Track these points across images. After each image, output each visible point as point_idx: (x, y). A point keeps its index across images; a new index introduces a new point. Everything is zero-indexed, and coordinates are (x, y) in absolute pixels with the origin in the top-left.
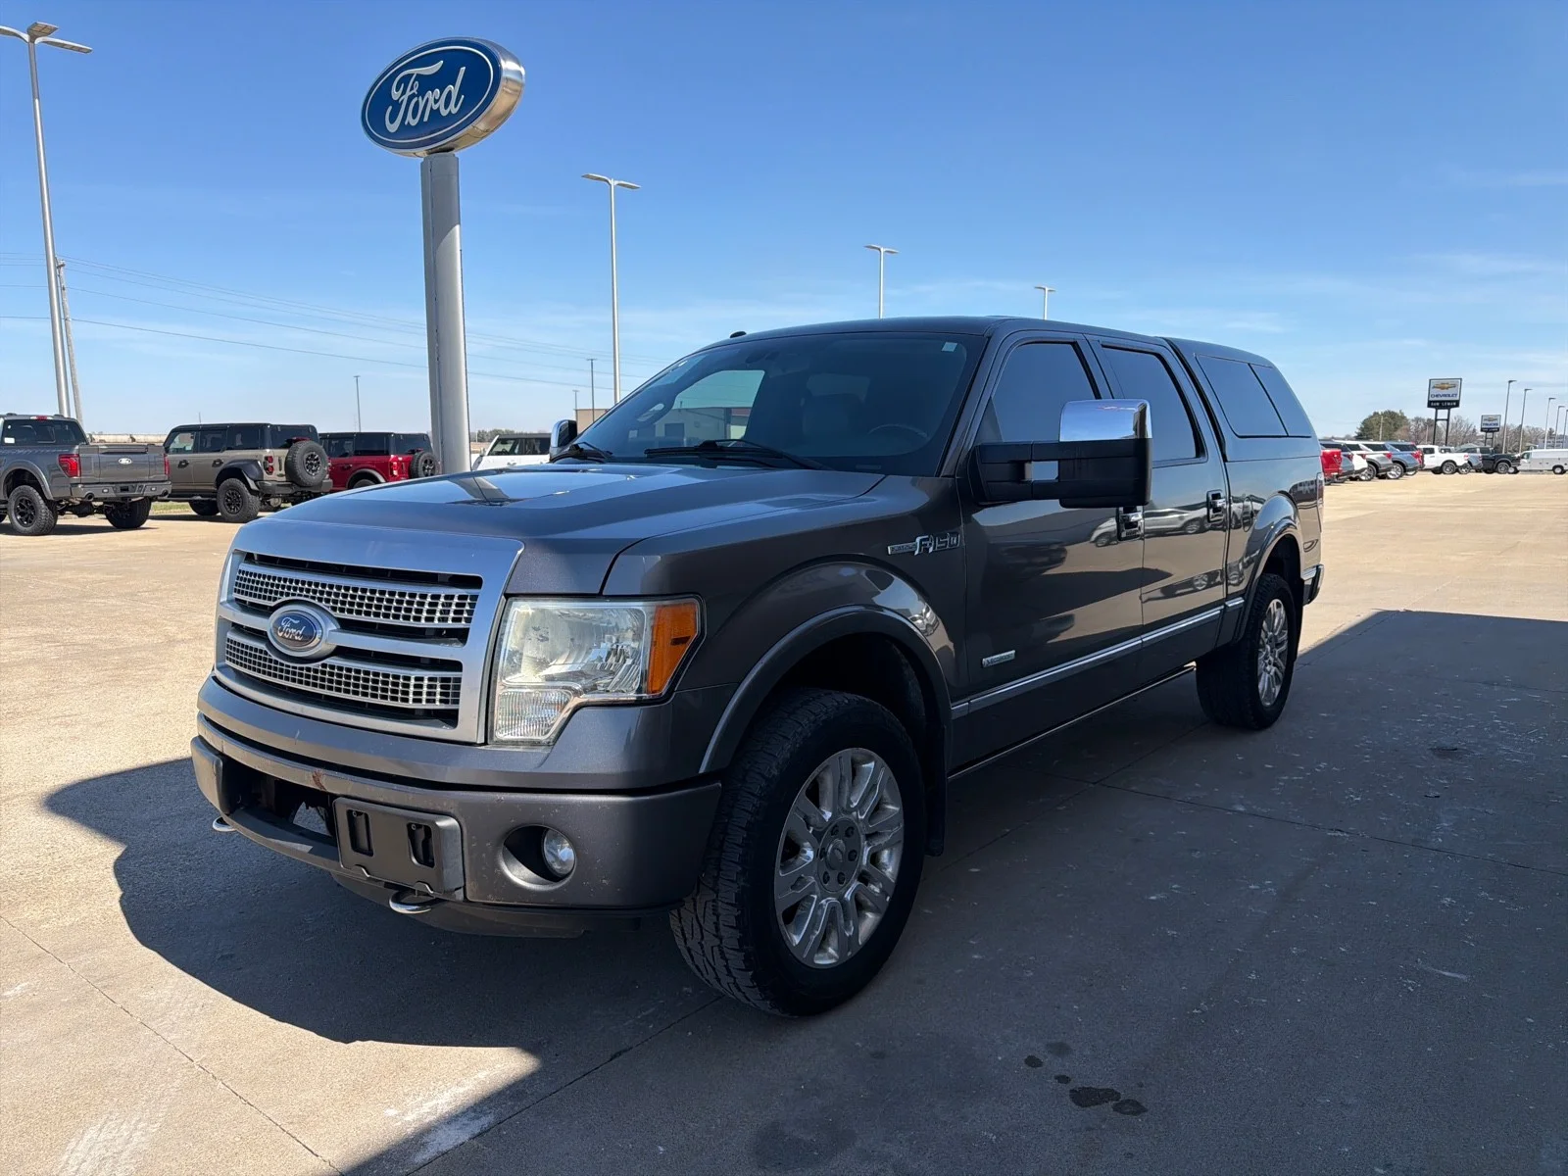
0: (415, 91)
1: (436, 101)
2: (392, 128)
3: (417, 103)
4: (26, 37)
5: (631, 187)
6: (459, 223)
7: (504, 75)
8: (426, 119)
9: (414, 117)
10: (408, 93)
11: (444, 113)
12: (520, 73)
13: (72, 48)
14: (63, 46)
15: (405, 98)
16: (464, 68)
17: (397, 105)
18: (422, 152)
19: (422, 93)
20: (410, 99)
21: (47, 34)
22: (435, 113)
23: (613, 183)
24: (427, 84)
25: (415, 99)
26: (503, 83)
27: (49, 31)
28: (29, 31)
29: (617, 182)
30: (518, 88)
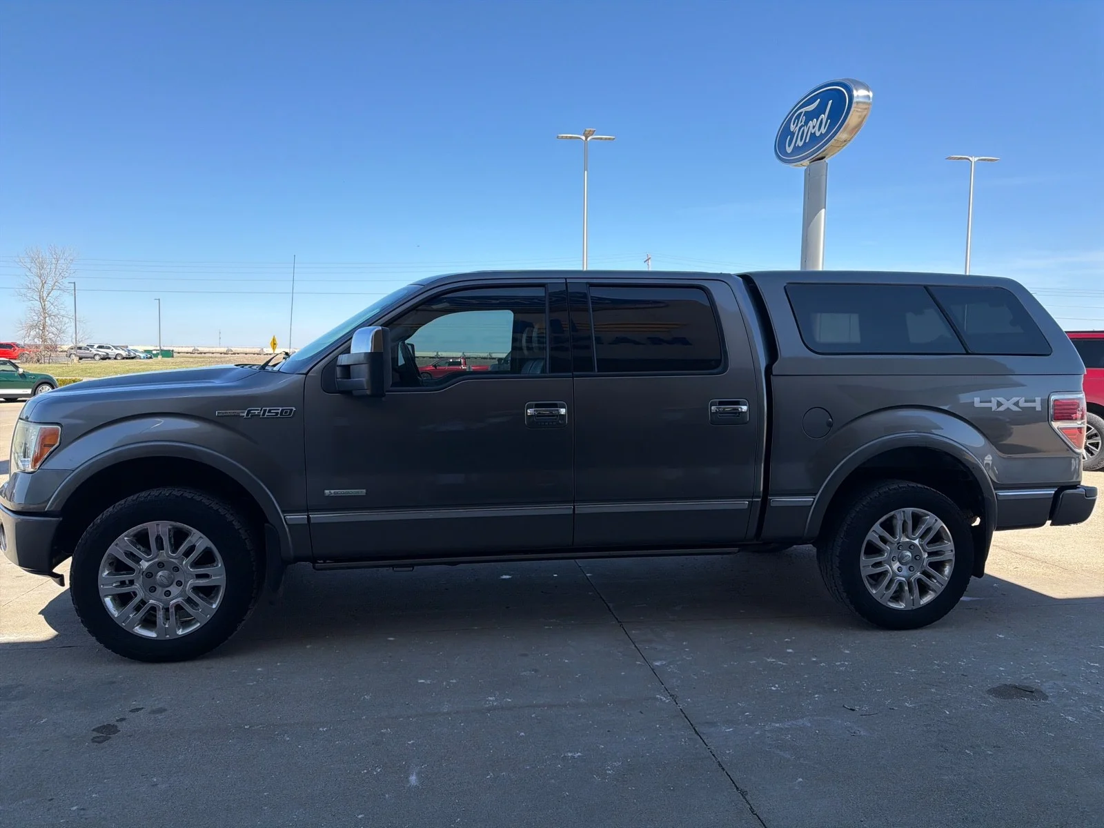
0: (803, 123)
1: (814, 127)
2: (789, 150)
3: (804, 130)
4: (584, 138)
5: (991, 160)
6: (825, 208)
7: (855, 100)
8: (807, 141)
9: (801, 140)
10: (799, 125)
11: (818, 134)
12: (868, 97)
13: (606, 139)
14: (601, 139)
15: (798, 128)
16: (831, 101)
17: (793, 134)
18: (806, 162)
19: (806, 123)
20: (800, 128)
21: (592, 135)
22: (813, 135)
23: (974, 159)
24: (810, 116)
25: (802, 129)
26: (854, 105)
27: (592, 133)
28: (584, 134)
29: (977, 159)
30: (867, 106)
